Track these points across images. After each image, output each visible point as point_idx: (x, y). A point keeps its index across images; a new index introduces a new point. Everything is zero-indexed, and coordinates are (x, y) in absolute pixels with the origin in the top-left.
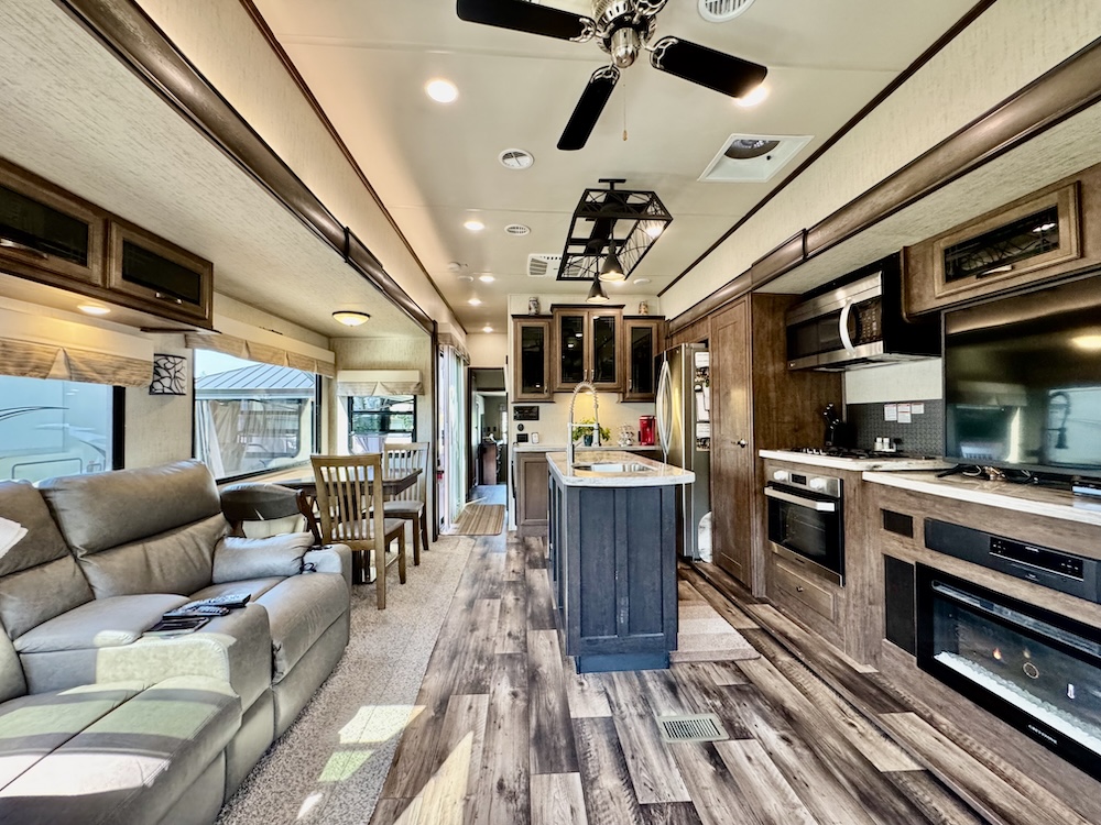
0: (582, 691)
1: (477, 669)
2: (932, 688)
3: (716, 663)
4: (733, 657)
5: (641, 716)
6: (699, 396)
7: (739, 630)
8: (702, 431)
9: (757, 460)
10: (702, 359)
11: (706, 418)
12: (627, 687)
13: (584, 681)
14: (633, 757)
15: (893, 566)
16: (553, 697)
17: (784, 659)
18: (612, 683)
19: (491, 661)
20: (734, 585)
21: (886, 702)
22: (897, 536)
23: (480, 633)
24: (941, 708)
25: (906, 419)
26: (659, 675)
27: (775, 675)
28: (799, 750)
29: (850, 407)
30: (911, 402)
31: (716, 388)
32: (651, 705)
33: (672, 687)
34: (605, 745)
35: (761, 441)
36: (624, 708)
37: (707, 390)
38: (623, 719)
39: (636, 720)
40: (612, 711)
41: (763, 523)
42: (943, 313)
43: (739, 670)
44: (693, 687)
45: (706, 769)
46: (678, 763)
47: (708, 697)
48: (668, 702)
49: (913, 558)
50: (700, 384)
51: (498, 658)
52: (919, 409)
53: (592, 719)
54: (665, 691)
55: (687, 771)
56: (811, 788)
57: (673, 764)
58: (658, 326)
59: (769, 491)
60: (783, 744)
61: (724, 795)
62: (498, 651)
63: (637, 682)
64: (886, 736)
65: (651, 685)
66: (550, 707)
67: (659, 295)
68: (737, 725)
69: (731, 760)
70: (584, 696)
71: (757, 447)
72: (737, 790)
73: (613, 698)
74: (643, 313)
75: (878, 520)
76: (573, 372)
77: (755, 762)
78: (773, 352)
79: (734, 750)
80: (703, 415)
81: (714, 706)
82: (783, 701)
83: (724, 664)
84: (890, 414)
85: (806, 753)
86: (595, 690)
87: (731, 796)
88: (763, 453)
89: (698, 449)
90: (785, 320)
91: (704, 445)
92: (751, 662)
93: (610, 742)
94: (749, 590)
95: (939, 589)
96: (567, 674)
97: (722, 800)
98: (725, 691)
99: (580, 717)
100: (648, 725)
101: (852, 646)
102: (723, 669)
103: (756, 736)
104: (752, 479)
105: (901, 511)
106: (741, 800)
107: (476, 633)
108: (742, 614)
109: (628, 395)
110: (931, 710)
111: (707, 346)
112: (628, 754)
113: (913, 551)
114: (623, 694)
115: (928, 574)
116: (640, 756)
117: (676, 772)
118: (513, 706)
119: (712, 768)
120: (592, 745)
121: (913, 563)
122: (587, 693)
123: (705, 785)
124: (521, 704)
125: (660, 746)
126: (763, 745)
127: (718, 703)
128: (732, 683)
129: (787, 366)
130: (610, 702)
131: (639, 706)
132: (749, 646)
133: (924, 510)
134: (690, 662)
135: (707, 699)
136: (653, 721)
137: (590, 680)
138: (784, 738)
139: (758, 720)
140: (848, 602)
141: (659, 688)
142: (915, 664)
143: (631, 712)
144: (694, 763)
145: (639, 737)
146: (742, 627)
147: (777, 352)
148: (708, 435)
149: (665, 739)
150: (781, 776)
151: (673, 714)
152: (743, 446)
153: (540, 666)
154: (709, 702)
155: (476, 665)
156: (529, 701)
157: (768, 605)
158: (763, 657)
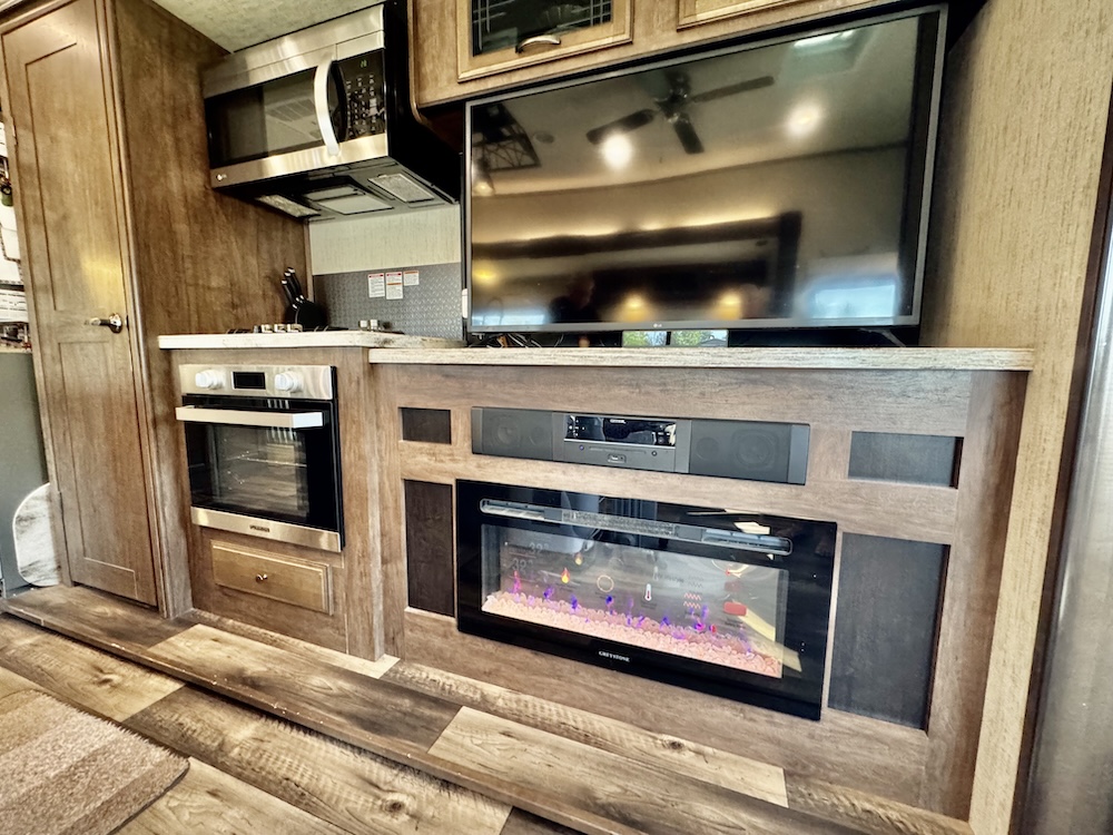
2: (477, 653)
15: (420, 494)
22: (426, 445)
24: (490, 673)
25: (396, 294)
29: (319, 279)
30: (403, 269)
35: (161, 317)
41: (177, 477)
49: (451, 473)
52: (413, 280)
59: (186, 414)
64: (447, 784)
71: (150, 330)
75: (394, 426)
78: (177, 140)
84: (376, 288)
88: (166, 342)
90: (201, 85)
91: (17, 340)
94: (156, 611)
95: (486, 509)
101: (360, 637)
104: (144, 396)
105: (432, 405)
108: (139, 672)
110: (480, 684)
113: (452, 463)
115: (472, 492)
121: (452, 482)
129: (209, 179)
132: (158, 752)
133: (468, 396)
140: (350, 571)
142: (455, 630)
146: (135, 706)
147: (186, 147)
152: (116, 329)
157: (199, 627)
158: (194, 763)
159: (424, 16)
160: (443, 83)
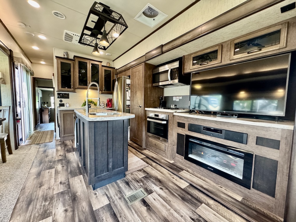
0: (97, 197)
1: (44, 205)
2: (187, 163)
3: (138, 171)
4: (142, 168)
5: (120, 198)
6: (127, 92)
7: (141, 159)
8: (128, 103)
9: (145, 111)
10: (128, 81)
11: (129, 99)
12: (113, 189)
13: (97, 192)
14: (120, 217)
15: (179, 135)
16: (84, 205)
17: (154, 164)
18: (107, 189)
19: (52, 198)
20: (137, 146)
21: (178, 169)
22: (181, 128)
23: (45, 187)
24: (189, 167)
25: (178, 100)
26: (122, 181)
27: (153, 170)
28: (165, 191)
30: (179, 96)
31: (132, 90)
32: (122, 193)
33: (127, 183)
34: (109, 216)
35: (146, 105)
36: (113, 197)
37: (129, 91)
38: (114, 202)
39: (118, 200)
40: (109, 201)
41: (145, 128)
42: (192, 73)
43: (144, 171)
44: (134, 181)
45: (144, 209)
46: (135, 211)
47: (139, 183)
48: (127, 189)
49: (185, 133)
50: (128, 89)
51: (55, 196)
52: (181, 98)
53: (103, 207)
54: (126, 186)
55: (139, 213)
56: (171, 201)
57: (134, 212)
58: (113, 70)
59: (148, 119)
60: (161, 190)
61: (151, 216)
62: (55, 192)
63: (116, 186)
64: (181, 178)
65: (121, 185)
66: (84, 210)
67: (113, 61)
68: (148, 189)
69: (150, 202)
70: (98, 199)
71: (145, 107)
72: (154, 213)
73: (109, 195)
74: (108, 66)
75: (176, 125)
76: (83, 82)
77: (156, 200)
78: (149, 81)
79: (150, 198)
80: (128, 98)
81: (141, 185)
82: (157, 177)
83: (140, 170)
84: (174, 99)
85: (167, 191)
86: (101, 194)
87: (153, 216)
88: (146, 109)
89: (127, 108)
90: (152, 72)
91: (128, 107)
92: (146, 168)
93: (111, 214)
94: (141, 146)
95: (190, 140)
96: (89, 192)
97: (151, 219)
98: (143, 179)
99: (97, 208)
100: (123, 201)
101: (169, 157)
102: (140, 172)
103: (154, 191)
104: (143, 116)
105: (182, 122)
106: (156, 215)
107: (43, 187)
108: (141, 154)
109: (103, 92)
110: (187, 169)
111: (130, 78)
112: (118, 216)
113: (185, 132)
114: (112, 192)
115: (188, 137)
116: (123, 215)
117: (136, 215)
118: (66, 217)
119: (146, 208)
120: (104, 219)
121: (185, 135)
122: (99, 197)
123: (145, 215)
124: (69, 214)
125: (128, 207)
126: (157, 193)
127: (142, 184)
128: (144, 176)
129: (152, 85)
130: (108, 197)
131: (119, 195)
132: (145, 163)
133: (188, 121)
134: (131, 173)
135: (138, 184)
136: (124, 199)
137: (99, 191)
138: (161, 188)
139: (153, 185)
140: (168, 146)
141: (123, 185)
142: (184, 159)
143: (116, 198)
144: (140, 208)
145: (121, 207)
146: (142, 157)
148: (129, 104)
149: (130, 204)
150: (164, 201)
151: (130, 193)
152: (141, 107)
153: (77, 192)
154: (139, 184)
155: (44, 203)
156: (73, 211)
157: (147, 150)
158: (149, 165)
159: (185, 60)
160: (188, 70)
